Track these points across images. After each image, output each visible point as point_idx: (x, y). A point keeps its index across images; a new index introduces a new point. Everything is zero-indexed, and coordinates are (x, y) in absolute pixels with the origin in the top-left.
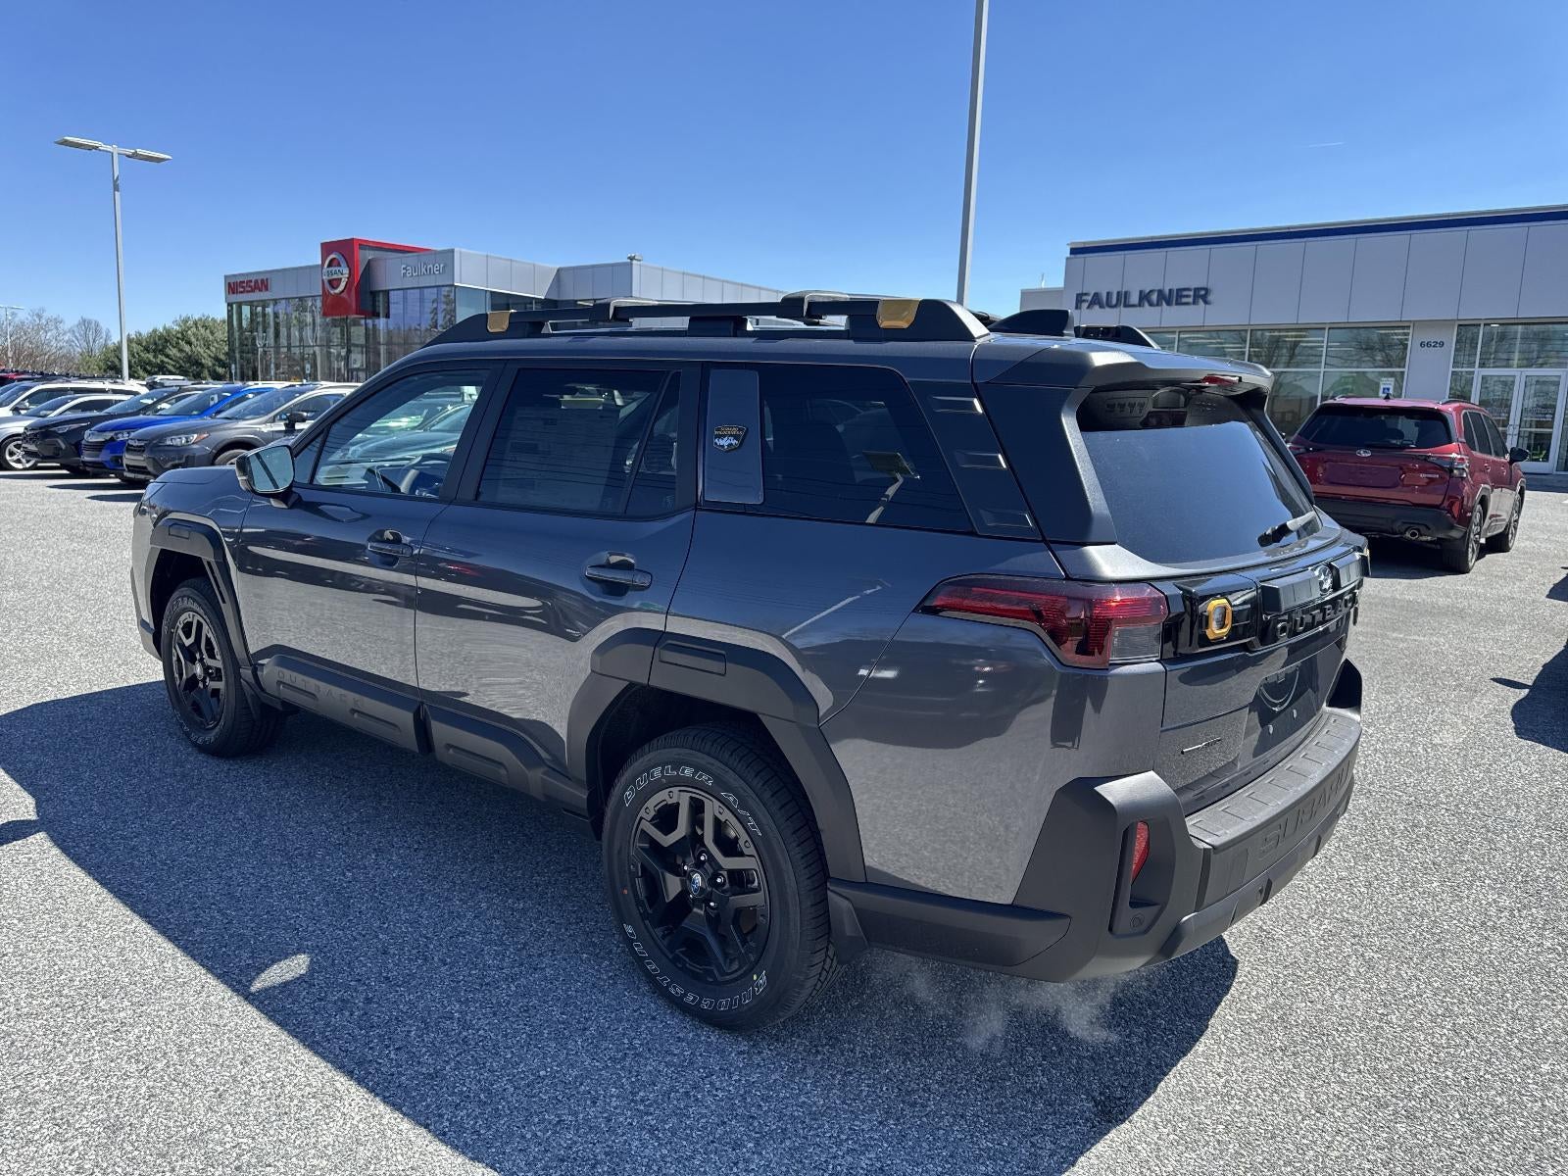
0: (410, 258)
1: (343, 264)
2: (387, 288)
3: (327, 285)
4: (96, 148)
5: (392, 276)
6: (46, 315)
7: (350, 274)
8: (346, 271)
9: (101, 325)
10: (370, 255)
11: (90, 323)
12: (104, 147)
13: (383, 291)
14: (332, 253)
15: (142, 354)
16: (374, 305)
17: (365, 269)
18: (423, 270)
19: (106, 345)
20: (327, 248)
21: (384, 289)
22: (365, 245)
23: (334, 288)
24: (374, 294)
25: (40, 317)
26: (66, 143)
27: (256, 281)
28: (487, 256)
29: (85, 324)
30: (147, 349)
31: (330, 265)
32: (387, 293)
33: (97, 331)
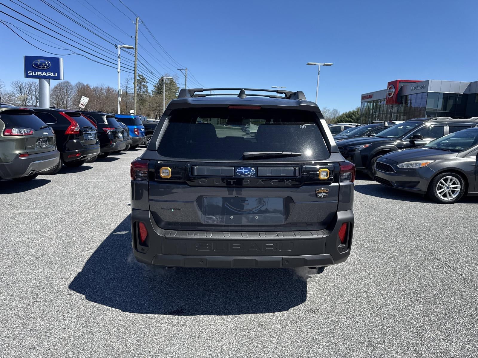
0: (415, 84)
1: (393, 88)
2: (407, 94)
3: (388, 95)
4: (315, 64)
5: (408, 91)
6: (327, 109)
7: (395, 91)
8: (394, 90)
9: (338, 110)
10: (402, 85)
11: (335, 110)
12: (317, 64)
13: (404, 96)
14: (390, 85)
15: (345, 118)
16: (401, 100)
17: (400, 89)
18: (418, 88)
19: (338, 116)
20: (389, 84)
21: (405, 95)
22: (400, 82)
23: (390, 96)
24: (402, 97)
25: (325, 109)
26: (308, 64)
27: (369, 95)
28: (442, 81)
29: (334, 110)
30: (347, 117)
31: (389, 89)
32: (406, 96)
33: (337, 112)
